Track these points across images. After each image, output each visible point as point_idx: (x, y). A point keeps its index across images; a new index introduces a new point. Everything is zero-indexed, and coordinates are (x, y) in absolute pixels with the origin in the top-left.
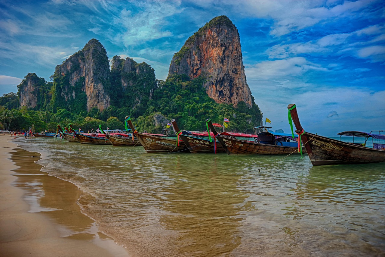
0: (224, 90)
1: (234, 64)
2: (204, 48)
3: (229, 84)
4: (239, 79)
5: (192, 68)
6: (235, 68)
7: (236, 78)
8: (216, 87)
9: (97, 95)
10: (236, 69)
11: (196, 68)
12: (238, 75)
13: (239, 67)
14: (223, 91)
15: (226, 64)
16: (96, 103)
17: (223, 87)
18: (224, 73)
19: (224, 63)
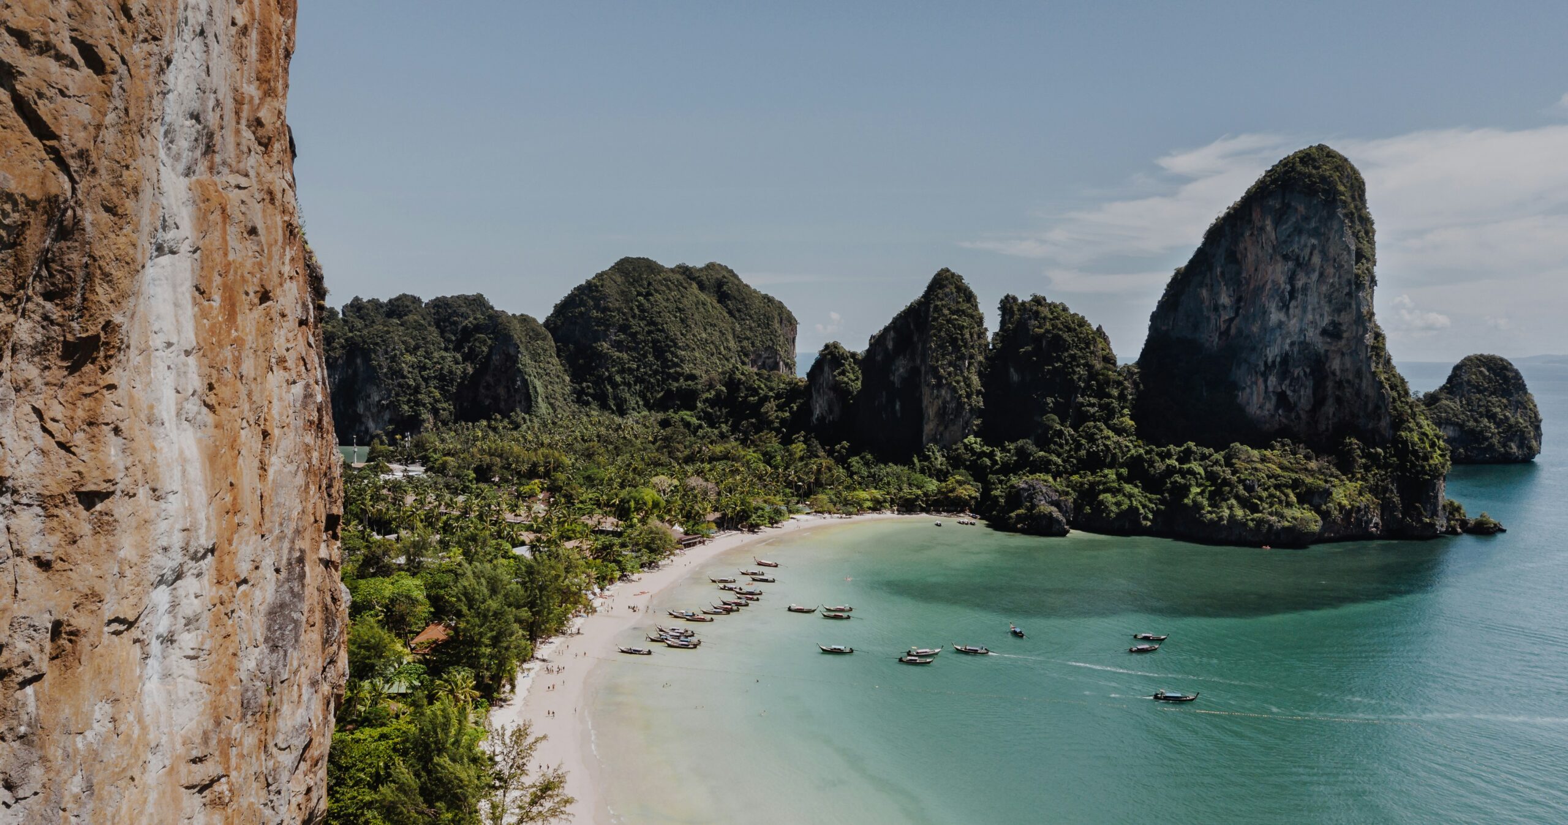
0: (1292, 388)
1: (1327, 309)
2: (1251, 257)
3: (1308, 370)
4: (1343, 354)
5: (1213, 317)
6: (1333, 322)
7: (1334, 351)
8: (1266, 381)
9: (941, 412)
10: (1336, 325)
11: (1225, 316)
12: (1343, 342)
13: (1345, 318)
14: (1289, 392)
15: (1297, 311)
16: (941, 428)
17: (1287, 382)
18: (1288, 341)
19: (1291, 311)
